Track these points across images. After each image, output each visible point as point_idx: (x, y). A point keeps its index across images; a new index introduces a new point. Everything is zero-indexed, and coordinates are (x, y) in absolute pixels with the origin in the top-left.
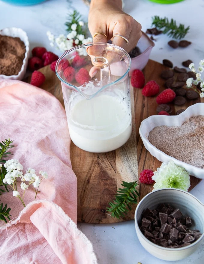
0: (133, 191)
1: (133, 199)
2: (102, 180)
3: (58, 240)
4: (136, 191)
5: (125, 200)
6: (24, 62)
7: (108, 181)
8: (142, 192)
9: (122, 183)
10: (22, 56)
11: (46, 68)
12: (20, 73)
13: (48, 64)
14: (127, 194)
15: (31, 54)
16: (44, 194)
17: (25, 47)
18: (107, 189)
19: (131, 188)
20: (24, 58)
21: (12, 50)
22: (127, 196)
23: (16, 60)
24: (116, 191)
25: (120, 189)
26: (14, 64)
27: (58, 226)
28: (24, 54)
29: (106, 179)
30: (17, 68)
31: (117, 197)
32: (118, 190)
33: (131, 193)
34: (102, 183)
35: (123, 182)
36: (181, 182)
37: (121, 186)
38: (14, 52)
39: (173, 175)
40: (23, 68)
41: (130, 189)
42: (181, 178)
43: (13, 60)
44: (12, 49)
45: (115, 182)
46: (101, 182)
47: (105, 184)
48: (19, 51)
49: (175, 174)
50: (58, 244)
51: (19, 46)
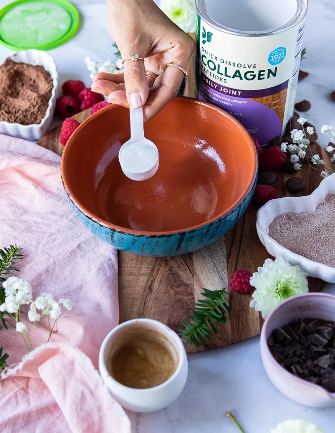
0: (220, 304)
1: (219, 316)
2: (172, 287)
3: (78, 409)
4: (224, 304)
5: (207, 318)
6: (50, 103)
7: (181, 289)
8: (233, 305)
9: (203, 292)
10: (46, 94)
11: (83, 113)
12: (43, 121)
13: (86, 108)
14: (211, 308)
15: (61, 91)
16: (62, 335)
17: (52, 81)
18: (179, 300)
19: (216, 299)
20: (50, 98)
21: (31, 85)
22: (210, 312)
23: (37, 101)
24: (193, 304)
25: (200, 301)
26: (34, 107)
27: (81, 388)
28: (50, 91)
29: (178, 285)
30: (39, 112)
31: (196, 313)
32: (196, 302)
33: (216, 307)
34: (172, 292)
35: (205, 289)
36: (295, 289)
37: (200, 295)
38: (34, 87)
39: (283, 278)
40: (48, 114)
41: (216, 301)
42: (295, 283)
43: (32, 101)
44: (32, 82)
45: (192, 289)
46: (170, 290)
47: (176, 293)
48: (43, 86)
49: (287, 276)
50: (78, 416)
51: (43, 79)
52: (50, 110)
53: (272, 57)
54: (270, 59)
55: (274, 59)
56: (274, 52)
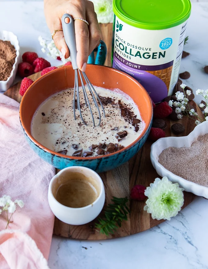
0: (123, 207)
1: (123, 216)
4: (127, 208)
6: (14, 67)
8: (133, 209)
9: (112, 198)
10: (11, 60)
11: (36, 74)
13: (38, 71)
15: (22, 59)
16: (15, 224)
17: (16, 52)
19: (121, 204)
20: (14, 64)
21: (1, 55)
23: (5, 65)
26: (3, 69)
27: (28, 260)
28: (14, 59)
30: (6, 73)
32: (107, 205)
33: (121, 210)
35: (114, 197)
36: (175, 199)
37: (110, 201)
38: (4, 56)
39: (167, 191)
40: (12, 74)
42: (175, 195)
43: (2, 65)
44: (2, 52)
48: (9, 55)
49: (170, 190)
51: (9, 50)
52: (14, 72)
53: (162, 44)
54: (161, 45)
55: (163, 45)
56: (164, 41)
